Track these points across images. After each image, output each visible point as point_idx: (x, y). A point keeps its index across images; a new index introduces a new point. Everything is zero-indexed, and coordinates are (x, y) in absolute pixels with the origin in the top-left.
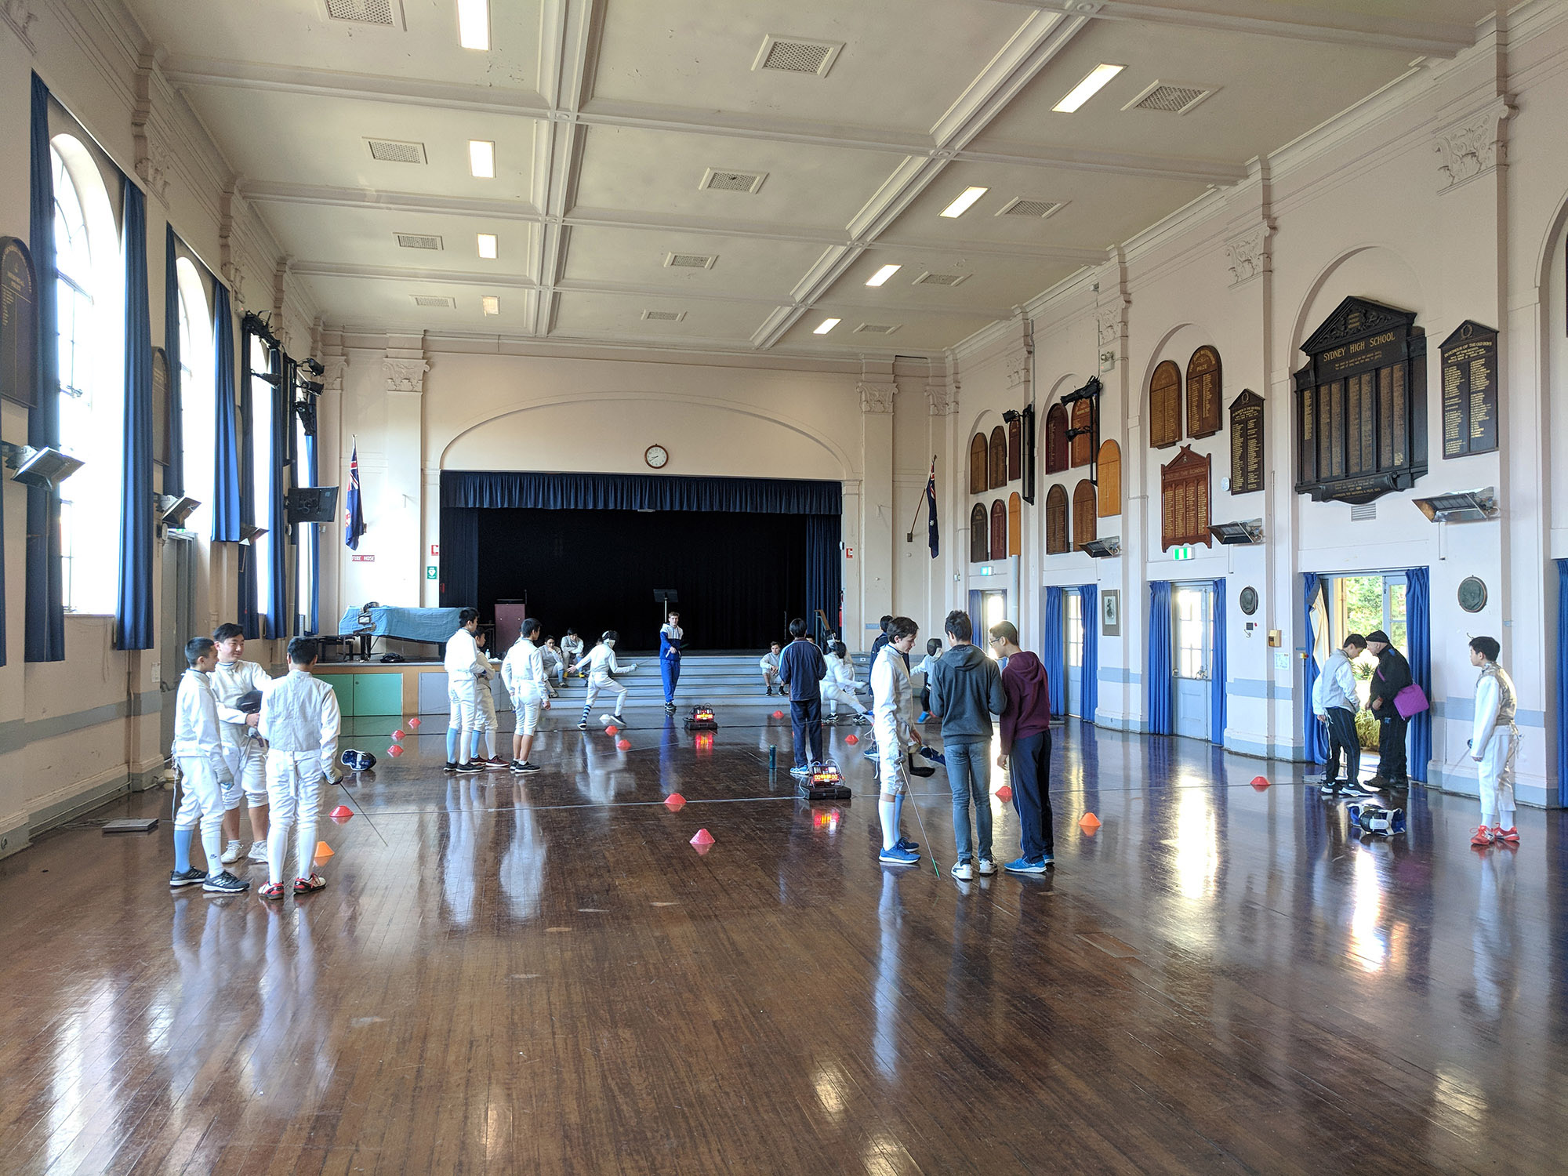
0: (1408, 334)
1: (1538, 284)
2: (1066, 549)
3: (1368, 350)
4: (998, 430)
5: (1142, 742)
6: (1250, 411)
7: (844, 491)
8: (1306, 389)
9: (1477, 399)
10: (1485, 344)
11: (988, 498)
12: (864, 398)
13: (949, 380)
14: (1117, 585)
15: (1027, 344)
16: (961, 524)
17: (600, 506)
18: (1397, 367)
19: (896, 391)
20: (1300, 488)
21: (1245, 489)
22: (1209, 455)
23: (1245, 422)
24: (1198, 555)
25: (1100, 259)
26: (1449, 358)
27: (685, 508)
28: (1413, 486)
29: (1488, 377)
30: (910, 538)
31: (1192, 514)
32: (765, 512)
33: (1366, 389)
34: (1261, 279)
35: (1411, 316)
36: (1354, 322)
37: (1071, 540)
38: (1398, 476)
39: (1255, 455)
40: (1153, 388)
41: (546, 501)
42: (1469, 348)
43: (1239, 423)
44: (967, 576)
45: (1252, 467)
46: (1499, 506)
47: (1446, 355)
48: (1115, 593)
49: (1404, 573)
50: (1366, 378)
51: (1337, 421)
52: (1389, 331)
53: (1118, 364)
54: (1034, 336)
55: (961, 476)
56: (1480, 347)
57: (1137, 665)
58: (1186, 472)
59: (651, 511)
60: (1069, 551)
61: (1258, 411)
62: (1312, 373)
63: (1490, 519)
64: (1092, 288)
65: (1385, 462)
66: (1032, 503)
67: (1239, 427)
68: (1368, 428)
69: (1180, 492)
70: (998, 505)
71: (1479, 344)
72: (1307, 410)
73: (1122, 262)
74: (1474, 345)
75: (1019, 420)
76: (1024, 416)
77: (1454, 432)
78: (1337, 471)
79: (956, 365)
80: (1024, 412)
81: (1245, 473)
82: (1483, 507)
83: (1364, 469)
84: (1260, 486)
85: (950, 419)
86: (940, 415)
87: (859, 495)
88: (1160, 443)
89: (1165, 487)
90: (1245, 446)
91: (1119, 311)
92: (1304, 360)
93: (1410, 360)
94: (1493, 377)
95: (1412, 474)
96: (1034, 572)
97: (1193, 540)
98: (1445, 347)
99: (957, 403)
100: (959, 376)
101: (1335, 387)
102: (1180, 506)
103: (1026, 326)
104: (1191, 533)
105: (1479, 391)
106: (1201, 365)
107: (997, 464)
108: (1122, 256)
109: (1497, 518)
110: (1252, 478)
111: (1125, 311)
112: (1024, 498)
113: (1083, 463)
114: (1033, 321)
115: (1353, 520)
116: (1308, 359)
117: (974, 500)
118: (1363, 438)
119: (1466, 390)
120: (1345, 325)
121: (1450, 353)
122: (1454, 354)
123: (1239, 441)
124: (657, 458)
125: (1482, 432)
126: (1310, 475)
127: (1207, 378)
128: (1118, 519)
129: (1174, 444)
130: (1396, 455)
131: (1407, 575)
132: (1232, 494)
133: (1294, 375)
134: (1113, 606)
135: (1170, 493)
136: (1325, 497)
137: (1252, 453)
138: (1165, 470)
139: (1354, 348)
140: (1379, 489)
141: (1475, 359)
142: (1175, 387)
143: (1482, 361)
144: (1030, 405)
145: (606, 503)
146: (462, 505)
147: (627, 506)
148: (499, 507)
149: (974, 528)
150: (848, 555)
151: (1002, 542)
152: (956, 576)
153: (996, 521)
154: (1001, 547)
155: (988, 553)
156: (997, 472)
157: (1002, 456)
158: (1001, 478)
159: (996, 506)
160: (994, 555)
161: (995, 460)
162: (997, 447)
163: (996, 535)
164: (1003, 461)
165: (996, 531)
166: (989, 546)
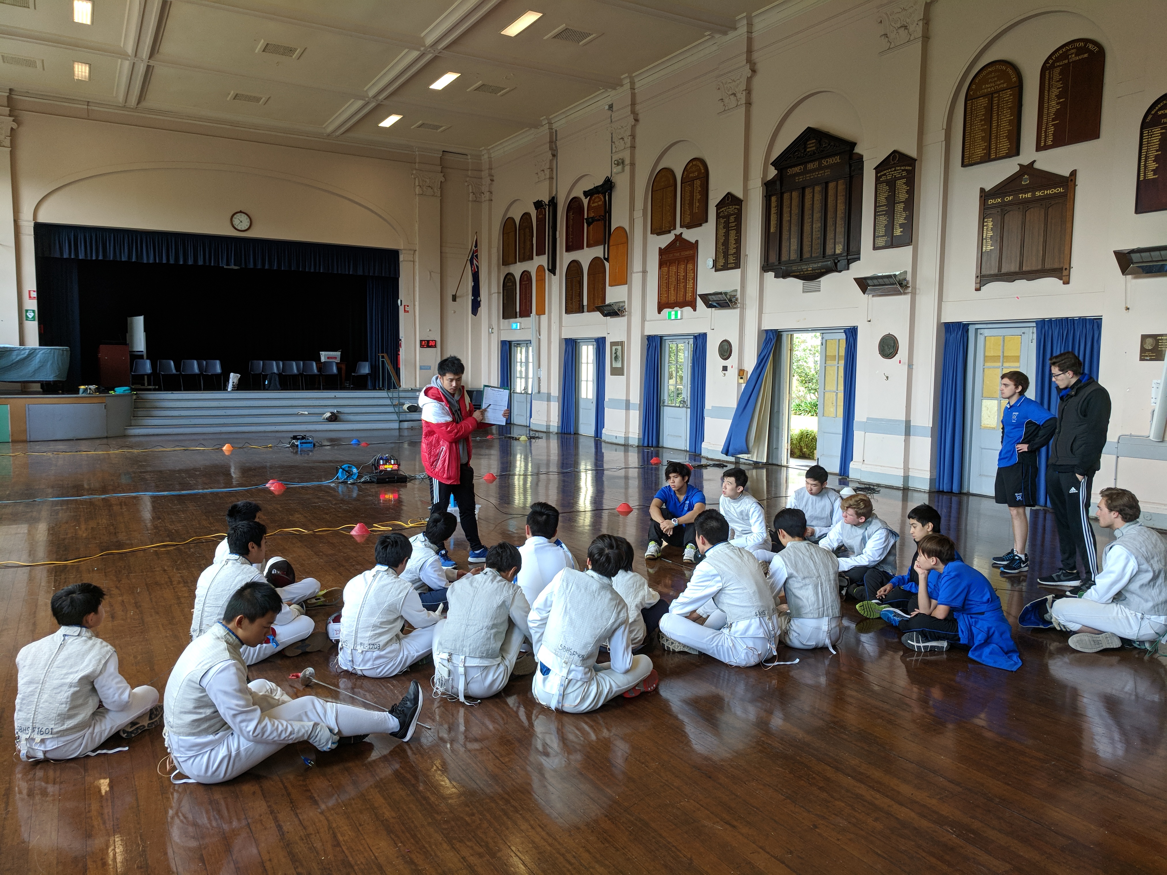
0: (851, 158)
1: (945, 127)
2: (580, 309)
3: (820, 168)
4: (526, 216)
5: (638, 453)
6: (732, 209)
7: (401, 258)
8: (773, 195)
9: (900, 207)
10: (907, 168)
11: (517, 270)
12: (417, 184)
13: (485, 174)
14: (622, 338)
15: (551, 149)
16: (494, 289)
17: (190, 262)
18: (841, 182)
19: (443, 179)
20: (766, 267)
21: (725, 267)
22: (697, 242)
23: (728, 217)
24: (685, 316)
25: (616, 84)
26: (881, 177)
28: (848, 269)
29: (907, 192)
30: (454, 298)
31: (682, 285)
32: (335, 272)
33: (818, 197)
34: (743, 109)
35: (853, 145)
36: (812, 146)
37: (585, 303)
38: (839, 261)
39: (734, 242)
40: (654, 188)
41: (139, 256)
42: (895, 170)
43: (723, 217)
44: (499, 329)
45: (732, 251)
46: (910, 285)
47: (879, 175)
48: (621, 344)
49: (842, 331)
50: (818, 189)
51: (795, 219)
52: (836, 155)
53: (627, 168)
54: (558, 143)
55: (494, 251)
56: (903, 170)
57: (636, 396)
58: (678, 254)
59: (236, 268)
60: (583, 312)
61: (737, 209)
62: (778, 183)
63: (905, 294)
64: (607, 107)
65: (829, 252)
66: (555, 274)
67: (723, 221)
68: (817, 225)
69: (673, 269)
70: (526, 276)
71: (902, 168)
72: (773, 210)
73: (632, 88)
74: (899, 168)
75: (545, 209)
76: (549, 205)
77: (881, 231)
78: (794, 256)
79: (490, 162)
80: (549, 202)
81: (726, 255)
82: (901, 284)
83: (813, 255)
84: (737, 266)
85: (485, 206)
86: (477, 201)
87: (414, 261)
88: (658, 230)
89: (661, 265)
90: (727, 235)
91: (629, 127)
92: (772, 172)
93: (851, 177)
94: (911, 193)
95: (848, 260)
96: (555, 327)
97: (682, 305)
98: (878, 169)
99: (491, 193)
100: (493, 171)
101: (795, 194)
102: (673, 279)
103: (551, 134)
104: (681, 299)
105: (901, 202)
106: (693, 172)
107: (525, 242)
108: (632, 84)
109: (908, 293)
110: (731, 259)
111: (633, 127)
112: (549, 270)
113: (596, 244)
114: (556, 131)
115: (803, 292)
116: (776, 172)
117: (505, 270)
118: (814, 233)
119: (892, 201)
120: (805, 148)
121: (882, 173)
122: (885, 174)
123: (722, 231)
124: (242, 222)
125: (901, 232)
126: (773, 258)
127: (698, 183)
128: (625, 288)
129: (669, 232)
130: (837, 246)
131: (845, 332)
132: (716, 271)
133: (765, 184)
134: (619, 353)
135: (665, 269)
136: (784, 276)
137: (732, 241)
138: (662, 252)
139: (810, 166)
140: (824, 270)
141: (899, 178)
142: (672, 188)
143: (904, 180)
144: (553, 198)
145: (196, 260)
146: (57, 255)
147: (215, 263)
148: (94, 258)
149: (505, 291)
150: (405, 310)
151: (528, 304)
152: (491, 330)
153: (524, 286)
154: (528, 308)
155: (515, 312)
156: (525, 248)
157: (529, 236)
158: (528, 253)
159: (524, 276)
160: (522, 314)
161: (523, 239)
162: (524, 229)
163: (524, 298)
164: (530, 240)
165: (524, 295)
166: (518, 307)
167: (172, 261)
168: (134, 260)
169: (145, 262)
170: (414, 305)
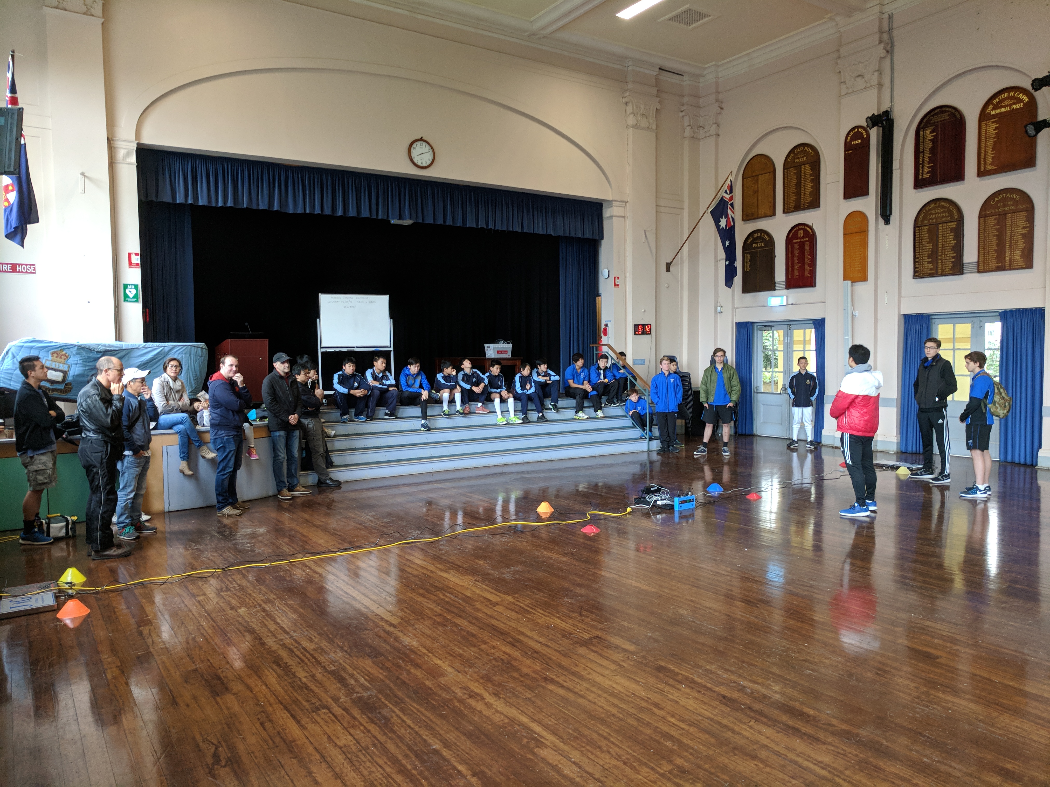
2: (958, 271)
4: (803, 149)
7: (607, 213)
11: (779, 224)
13: (706, 100)
15: (882, 42)
19: (658, 106)
27: (448, 222)
30: (668, 267)
37: (972, 260)
44: (735, 307)
54: (894, 33)
59: (410, 223)
60: (962, 274)
66: (887, 222)
79: (719, 84)
86: (695, 138)
87: (625, 219)
96: (887, 298)
99: (718, 126)
100: (723, 95)
103: (882, 20)
113: (998, 172)
117: (749, 226)
124: (422, 154)
144: (885, 112)
146: (167, 198)
148: (220, 204)
149: (748, 257)
150: (615, 284)
151: (807, 269)
152: (719, 308)
153: (796, 246)
154: (807, 275)
155: (775, 282)
156: (798, 194)
157: (811, 175)
158: (809, 199)
159: (797, 231)
160: (791, 284)
161: (794, 181)
162: (798, 167)
163: (796, 262)
164: (812, 181)
165: (796, 258)
166: (780, 275)
167: (327, 212)
169: (291, 211)
170: (626, 277)
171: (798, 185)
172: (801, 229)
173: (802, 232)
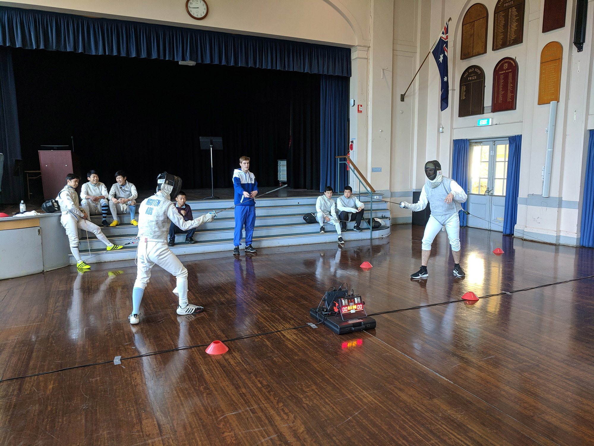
7: (354, 55)
11: (489, 60)
17: (144, 55)
27: (224, 63)
30: (403, 98)
32: (291, 70)
44: (452, 128)
59: (192, 63)
66: (580, 49)
87: (368, 59)
117: (465, 65)
124: (198, 8)
145: (149, 53)
147: (170, 57)
149: (464, 88)
150: (358, 111)
151: (509, 95)
152: (441, 129)
153: (502, 77)
154: (509, 100)
155: (483, 107)
156: (505, 33)
157: (516, 16)
158: (513, 36)
159: (502, 65)
160: (497, 108)
161: (503, 22)
162: (506, 10)
163: (501, 89)
164: (517, 21)
165: (501, 86)
166: (488, 101)
167: (123, 54)
168: (80, 51)
169: (94, 53)
170: (367, 105)
171: (506, 26)
172: (506, 62)
173: (506, 64)
